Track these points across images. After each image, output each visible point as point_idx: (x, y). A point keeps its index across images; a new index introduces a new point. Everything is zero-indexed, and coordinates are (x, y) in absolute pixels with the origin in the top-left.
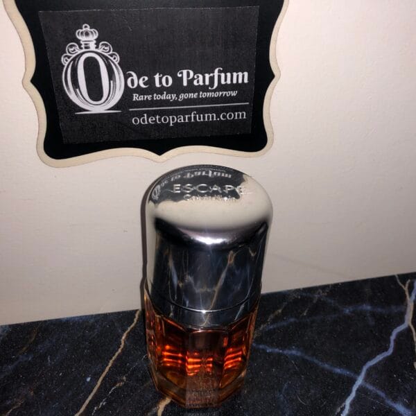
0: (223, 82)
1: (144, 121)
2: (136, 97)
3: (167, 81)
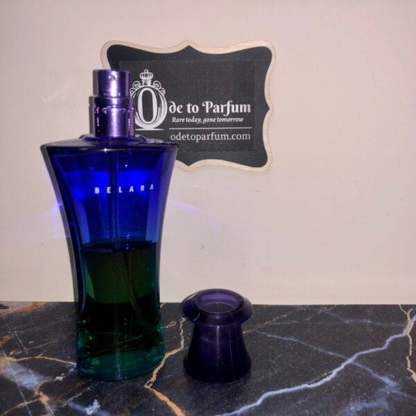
0: (233, 111)
1: (178, 138)
2: (174, 120)
3: (195, 109)
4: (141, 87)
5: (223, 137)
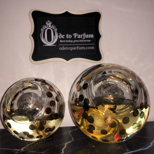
0: (86, 37)
1: (63, 49)
2: (61, 41)
3: (70, 36)
4: (46, 27)
5: (82, 48)
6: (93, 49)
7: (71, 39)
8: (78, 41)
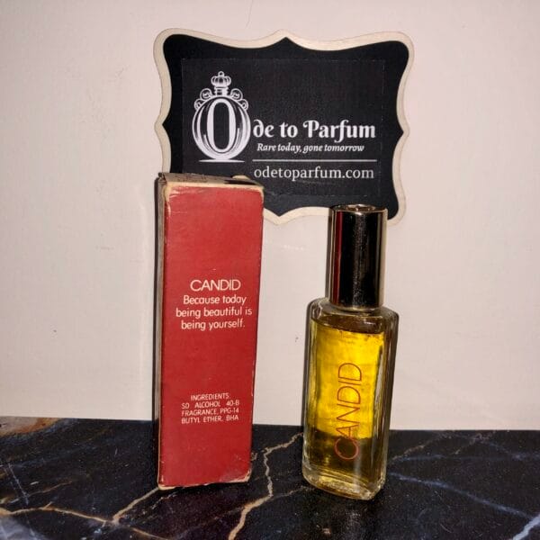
1: (266, 174)
2: (260, 147)
3: (292, 131)
4: (212, 97)
5: (333, 173)
6: (370, 179)
7: (294, 141)
8: (318, 148)
